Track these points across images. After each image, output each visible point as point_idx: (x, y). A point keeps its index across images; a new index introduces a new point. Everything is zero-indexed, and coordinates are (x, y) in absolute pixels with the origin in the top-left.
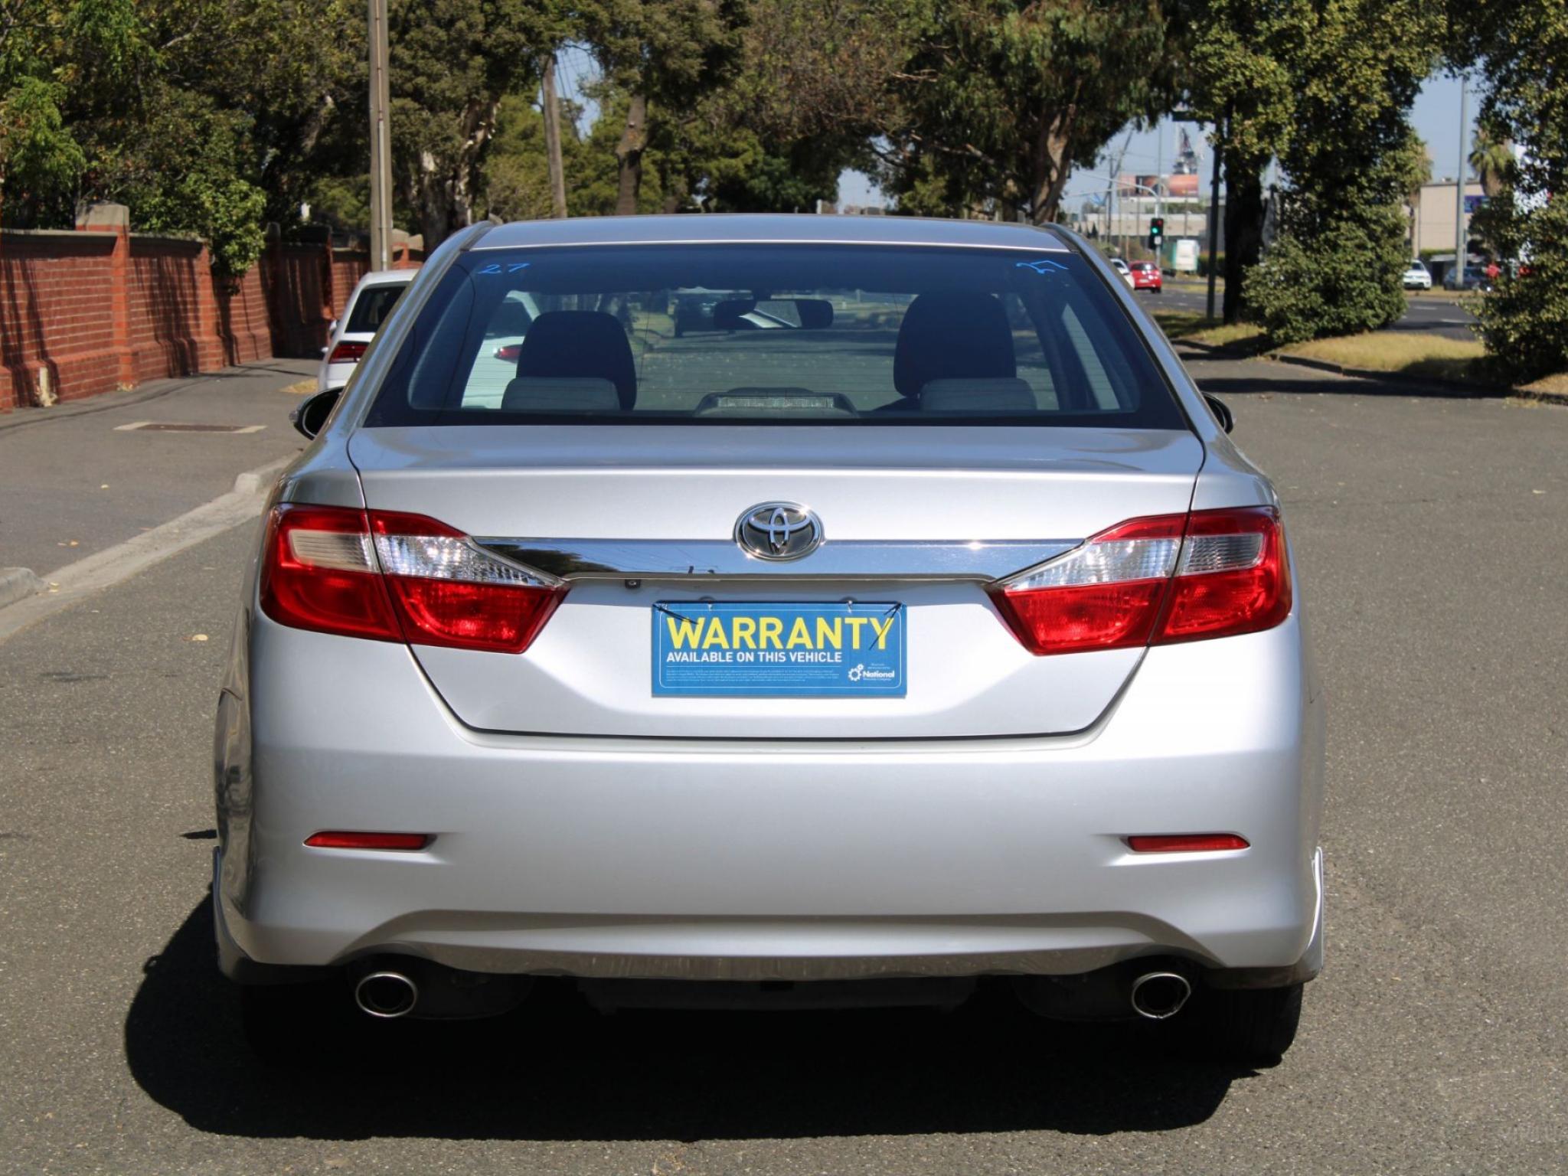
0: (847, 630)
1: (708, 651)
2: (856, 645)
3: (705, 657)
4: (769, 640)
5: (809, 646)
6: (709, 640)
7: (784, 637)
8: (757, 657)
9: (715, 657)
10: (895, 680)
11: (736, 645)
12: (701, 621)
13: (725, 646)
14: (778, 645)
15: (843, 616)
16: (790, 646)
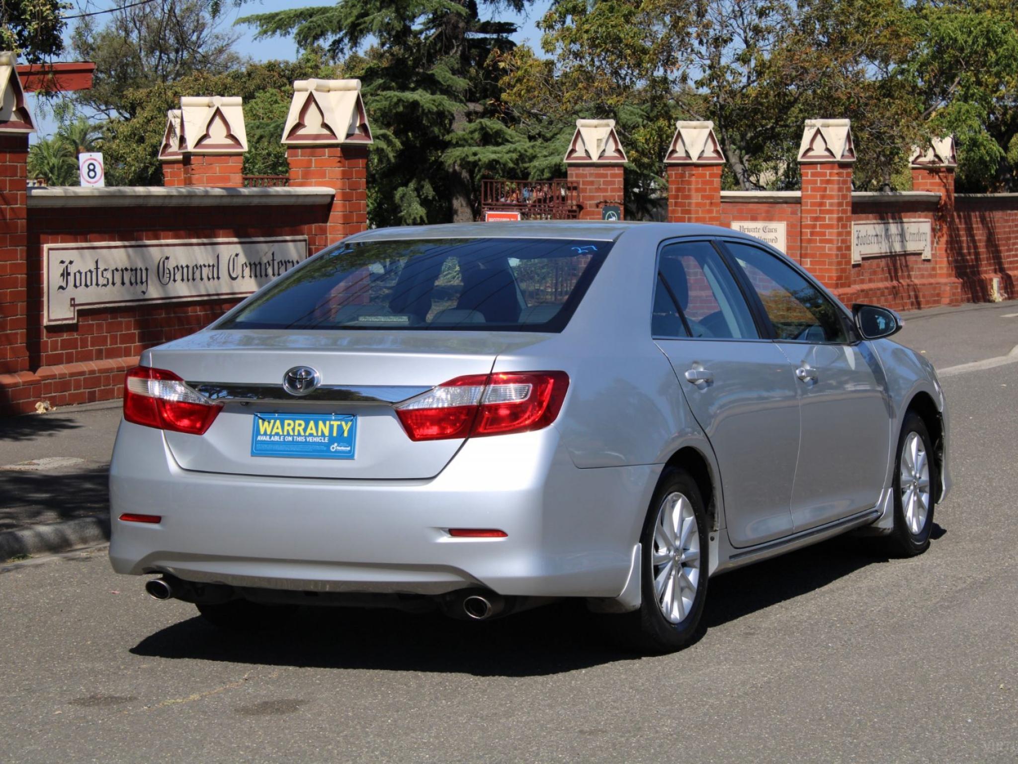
0: (331, 427)
1: (274, 435)
2: (335, 434)
3: (272, 438)
4: (299, 431)
5: (315, 434)
6: (275, 430)
7: (305, 430)
8: (293, 439)
9: (276, 438)
10: (350, 451)
11: (285, 433)
12: (272, 421)
13: (281, 433)
14: (302, 433)
15: (330, 420)
16: (307, 434)
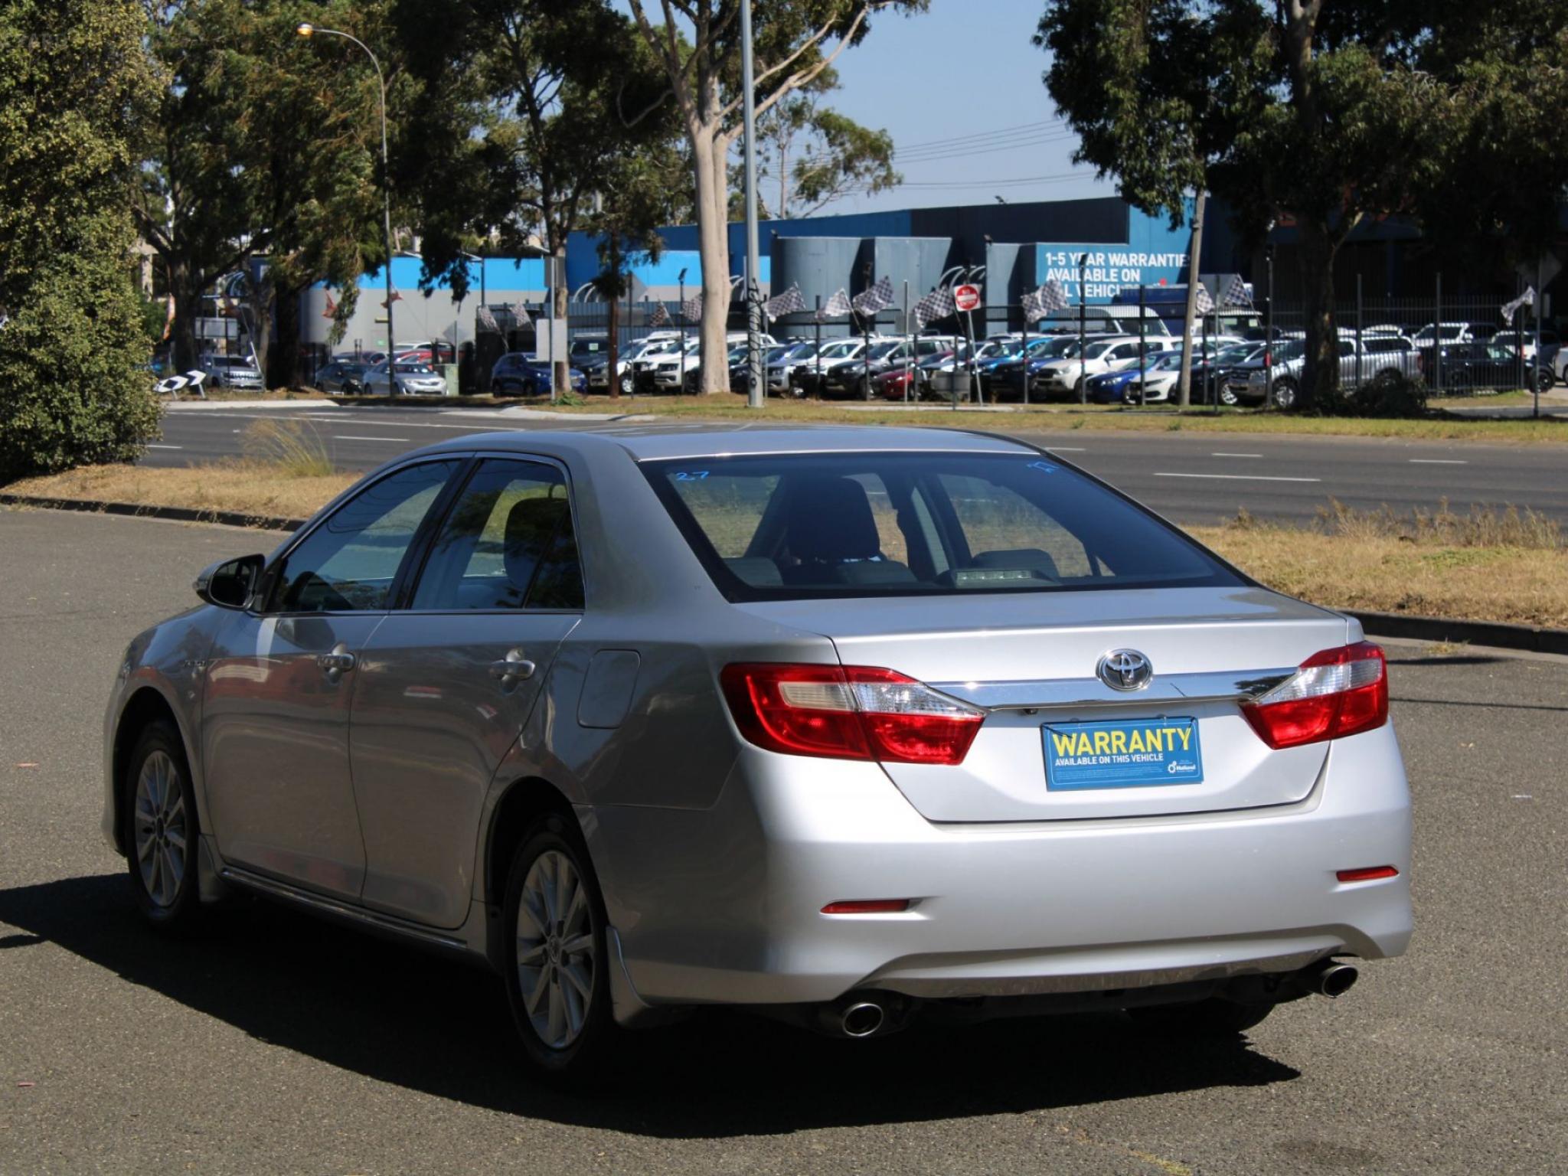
0: (1164, 737)
1: (1081, 757)
2: (1171, 748)
3: (1079, 762)
4: (1118, 747)
5: (1143, 750)
6: (1081, 749)
7: (1127, 744)
8: (1112, 759)
9: (1085, 761)
10: (1195, 772)
11: (1098, 752)
12: (1074, 736)
13: (1091, 753)
14: (1124, 750)
15: (1162, 727)
16: (1131, 751)
